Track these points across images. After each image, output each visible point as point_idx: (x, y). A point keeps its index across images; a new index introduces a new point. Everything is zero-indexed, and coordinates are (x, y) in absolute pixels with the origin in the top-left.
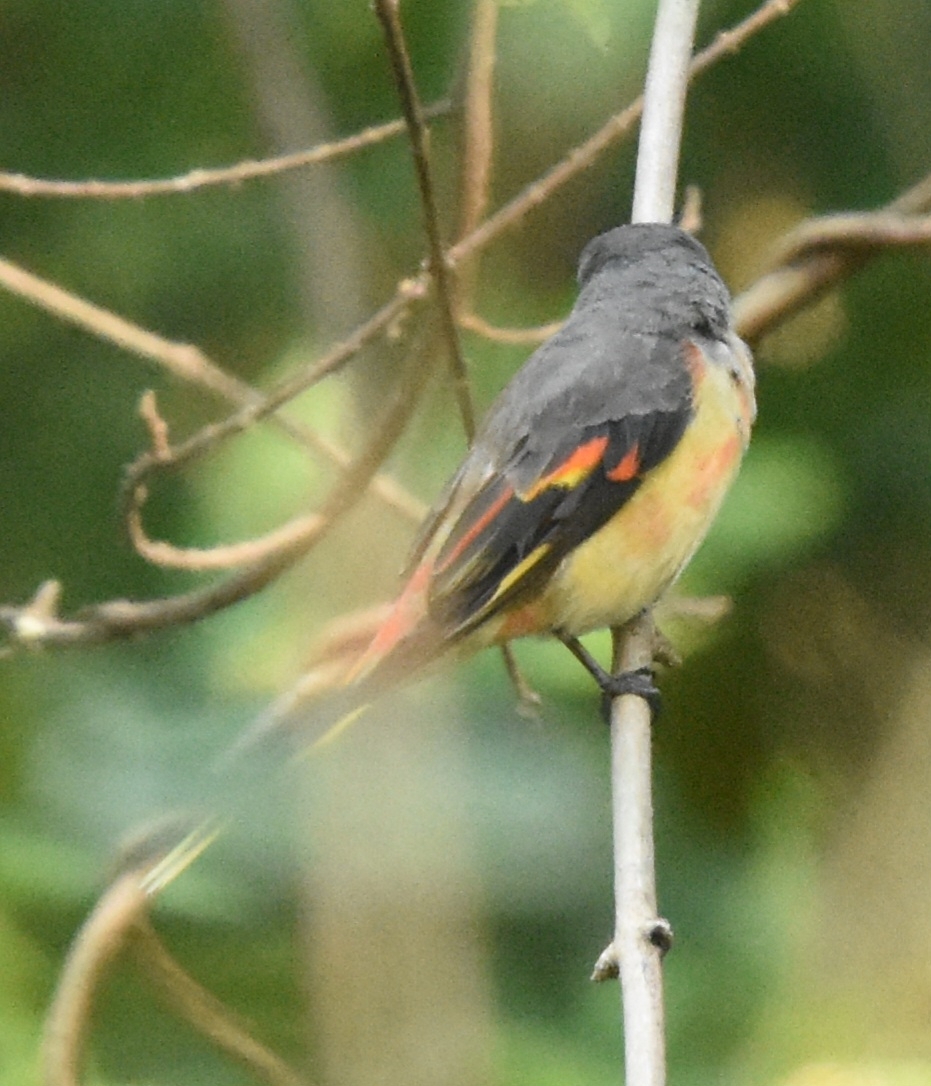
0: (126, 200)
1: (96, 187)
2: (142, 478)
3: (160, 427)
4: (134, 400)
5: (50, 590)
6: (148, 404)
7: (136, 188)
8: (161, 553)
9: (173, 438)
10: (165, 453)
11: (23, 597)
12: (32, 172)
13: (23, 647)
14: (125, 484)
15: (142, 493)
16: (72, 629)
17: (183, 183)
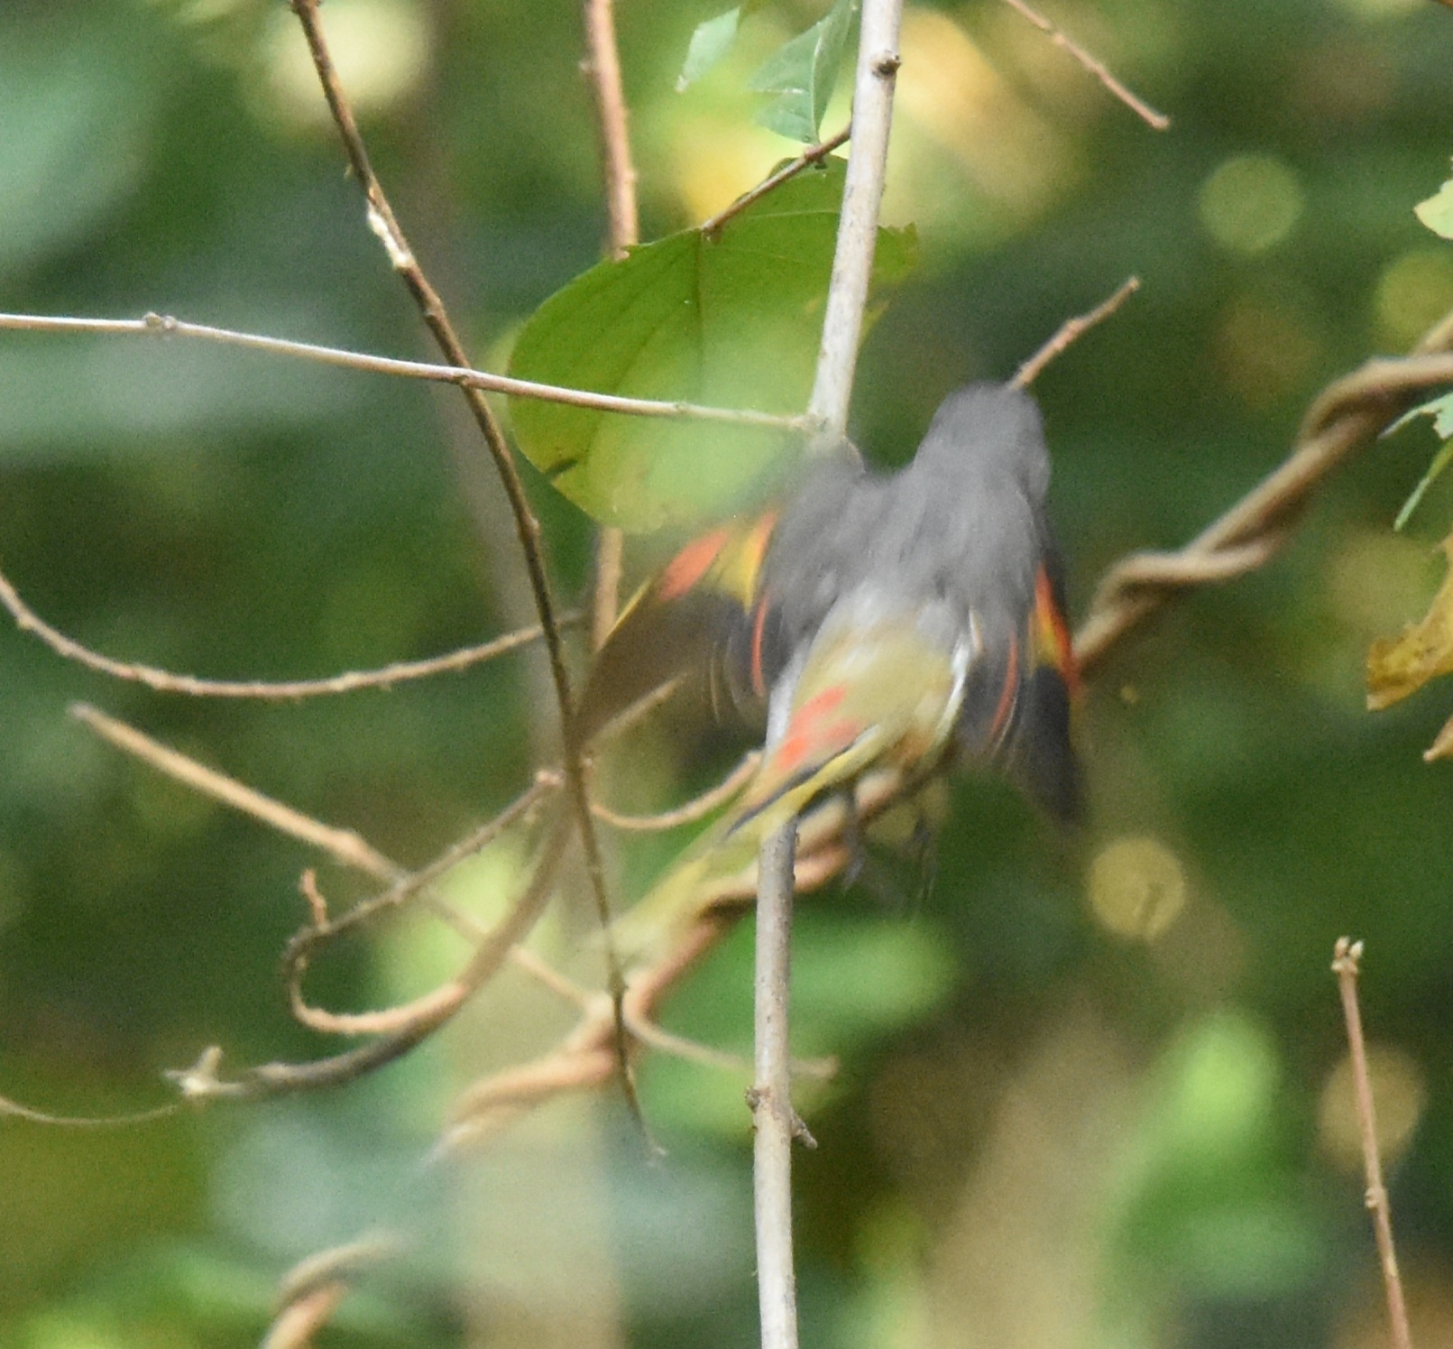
0: (287, 700)
1: (259, 689)
2: (304, 948)
3: (319, 903)
4: (295, 876)
5: (212, 1054)
6: (308, 882)
7: (293, 689)
8: (318, 1018)
9: (331, 914)
10: (324, 927)
11: (188, 1061)
12: (201, 675)
13: (189, 1106)
14: (286, 956)
15: (302, 963)
16: (232, 1088)
17: (340, 684)
